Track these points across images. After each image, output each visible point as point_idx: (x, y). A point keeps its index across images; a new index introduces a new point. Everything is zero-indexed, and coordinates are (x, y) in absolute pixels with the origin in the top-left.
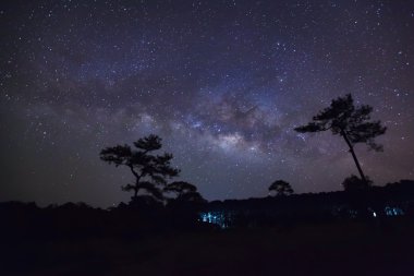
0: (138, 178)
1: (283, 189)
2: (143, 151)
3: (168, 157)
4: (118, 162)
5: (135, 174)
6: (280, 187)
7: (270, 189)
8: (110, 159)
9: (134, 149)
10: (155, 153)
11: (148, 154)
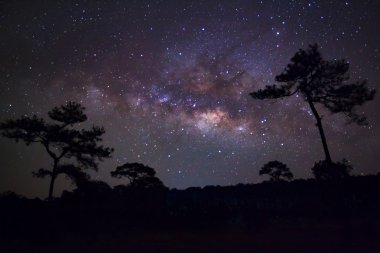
0: (57, 160)
1: (278, 173)
2: (60, 124)
3: (97, 133)
4: (29, 139)
5: (53, 155)
6: (274, 170)
7: (261, 173)
8: (18, 136)
9: (49, 121)
10: (78, 127)
11: (69, 127)
